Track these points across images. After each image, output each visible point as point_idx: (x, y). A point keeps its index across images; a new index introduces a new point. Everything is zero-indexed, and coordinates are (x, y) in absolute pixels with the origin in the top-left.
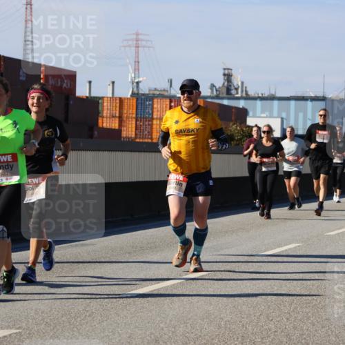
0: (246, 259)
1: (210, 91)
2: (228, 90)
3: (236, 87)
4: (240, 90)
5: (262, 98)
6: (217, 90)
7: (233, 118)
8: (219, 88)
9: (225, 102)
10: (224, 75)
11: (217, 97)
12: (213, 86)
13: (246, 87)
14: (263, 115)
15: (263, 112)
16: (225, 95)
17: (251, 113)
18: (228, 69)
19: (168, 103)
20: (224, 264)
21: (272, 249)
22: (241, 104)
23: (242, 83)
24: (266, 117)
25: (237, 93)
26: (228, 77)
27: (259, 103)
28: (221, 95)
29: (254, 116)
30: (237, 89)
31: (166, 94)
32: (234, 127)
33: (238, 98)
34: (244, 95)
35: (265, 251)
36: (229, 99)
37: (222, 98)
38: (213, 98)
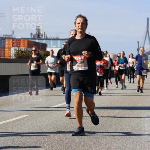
0: (45, 109)
1: (30, 36)
2: (38, 36)
3: (42, 34)
4: (43, 36)
5: (53, 39)
6: (33, 36)
7: (41, 48)
8: (35, 35)
9: (37, 41)
10: (37, 29)
11: (34, 39)
12: (32, 34)
13: (46, 35)
14: (53, 47)
15: (53, 45)
16: (37, 38)
17: (48, 46)
18: (38, 27)
19: (12, 41)
20: (36, 111)
21: (57, 105)
22: (44, 42)
23: (45, 33)
24: (55, 47)
25: (42, 37)
26: (38, 30)
27: (52, 41)
28: (35, 38)
29: (50, 47)
30: (42, 35)
31: (11, 37)
32: (41, 52)
33: (43, 39)
34: (45, 38)
35: (54, 105)
36: (39, 39)
37: (36, 39)
38: (31, 39)
